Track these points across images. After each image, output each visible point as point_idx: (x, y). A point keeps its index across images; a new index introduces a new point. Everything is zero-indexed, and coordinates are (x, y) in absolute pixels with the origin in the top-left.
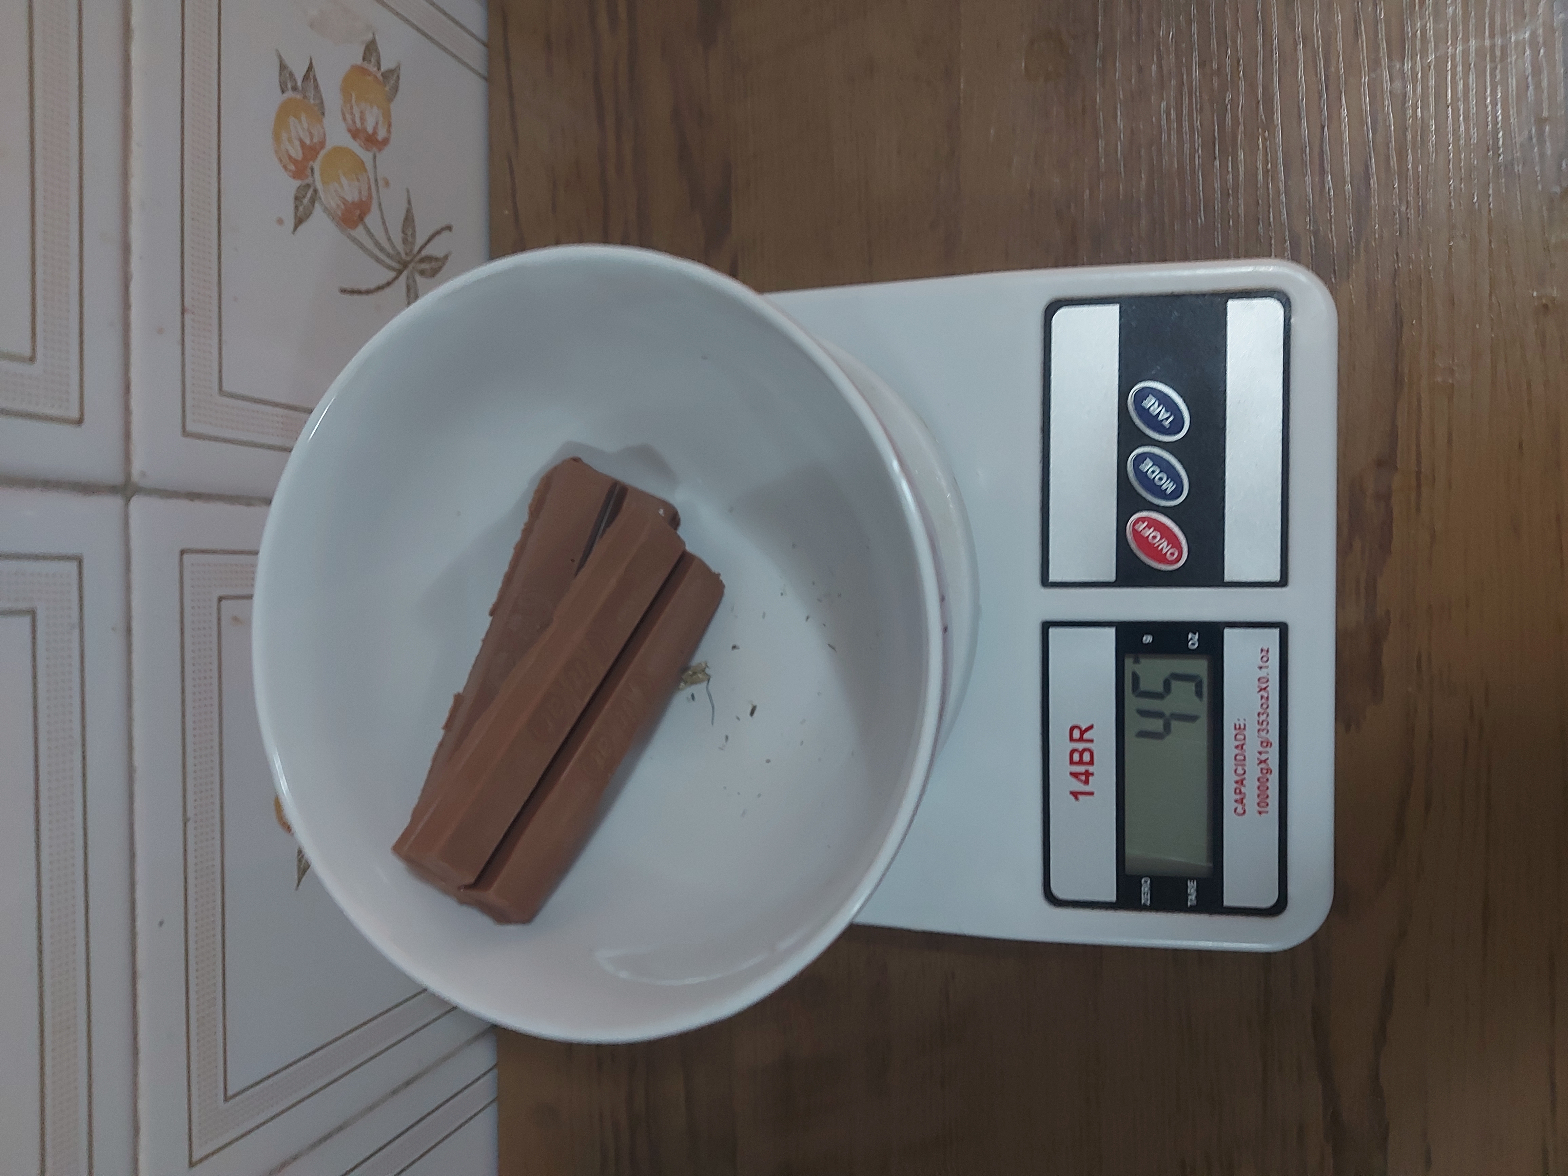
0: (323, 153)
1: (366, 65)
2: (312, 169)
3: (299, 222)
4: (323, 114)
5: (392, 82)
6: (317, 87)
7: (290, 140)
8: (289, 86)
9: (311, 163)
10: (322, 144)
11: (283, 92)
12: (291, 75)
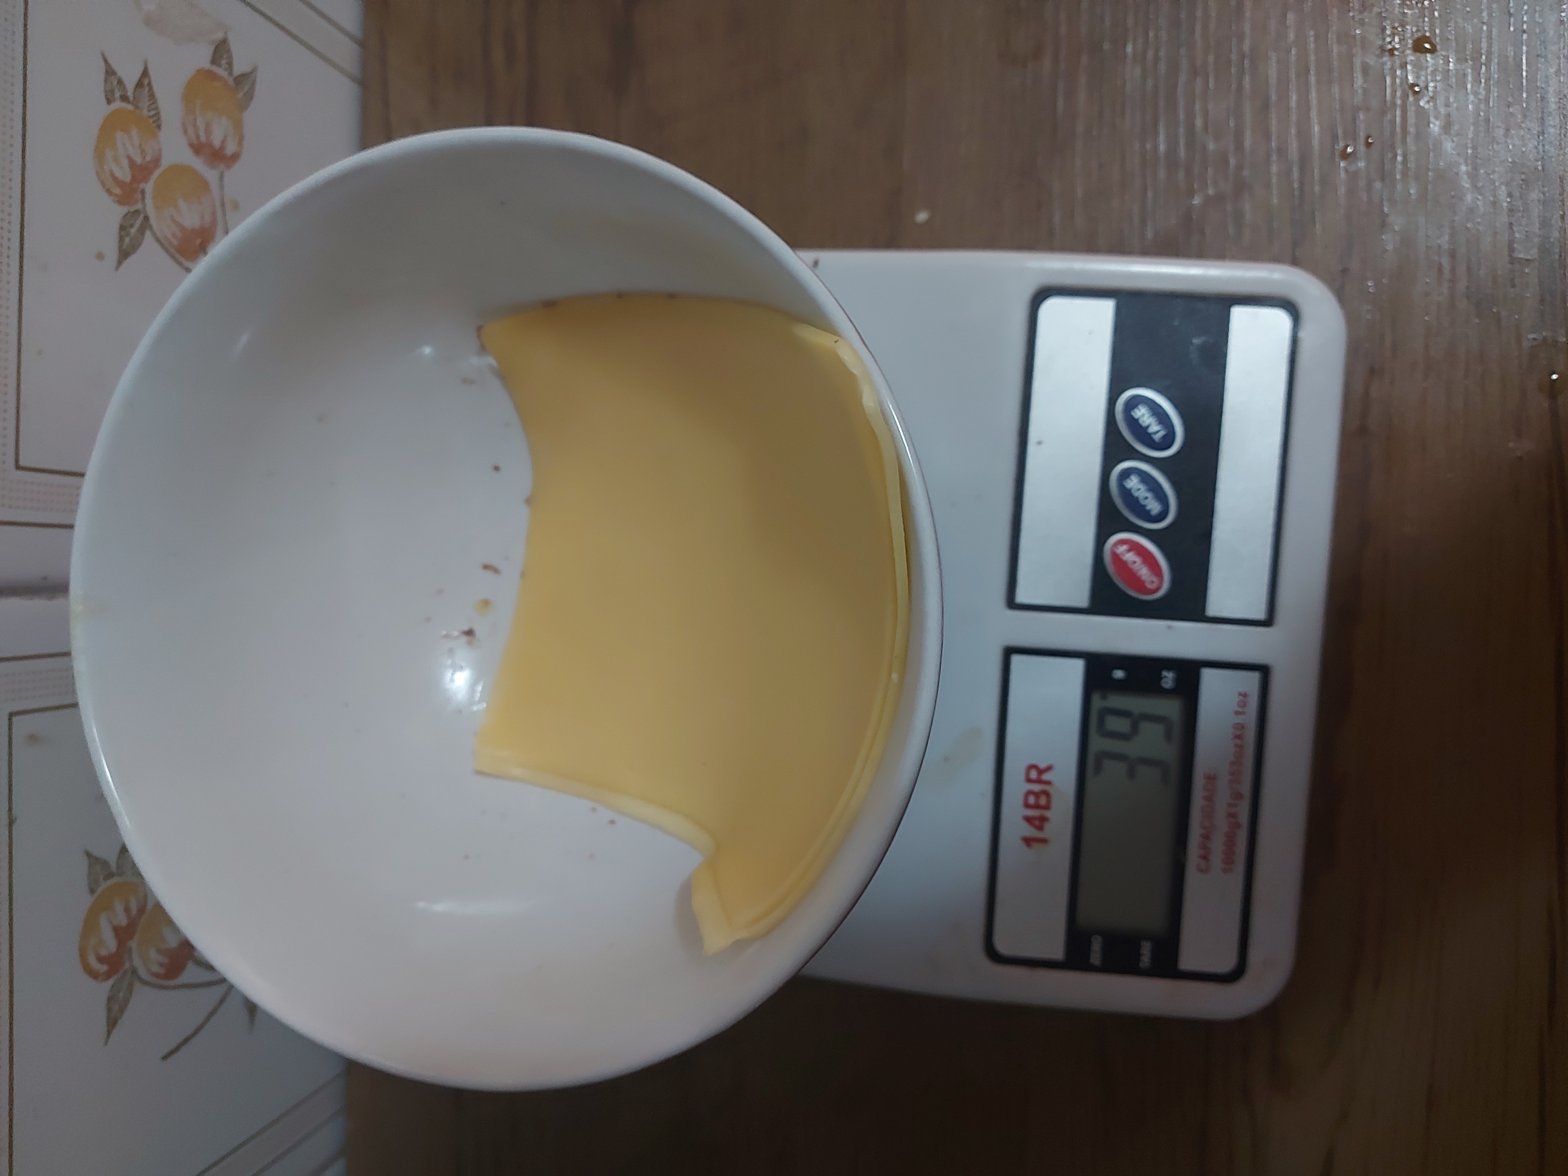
0: (157, 173)
1: (215, 69)
2: (143, 192)
3: (124, 254)
4: (159, 127)
5: (246, 89)
6: (152, 96)
7: (116, 159)
8: (117, 94)
9: (142, 186)
10: (157, 162)
11: (109, 102)
12: (120, 82)
